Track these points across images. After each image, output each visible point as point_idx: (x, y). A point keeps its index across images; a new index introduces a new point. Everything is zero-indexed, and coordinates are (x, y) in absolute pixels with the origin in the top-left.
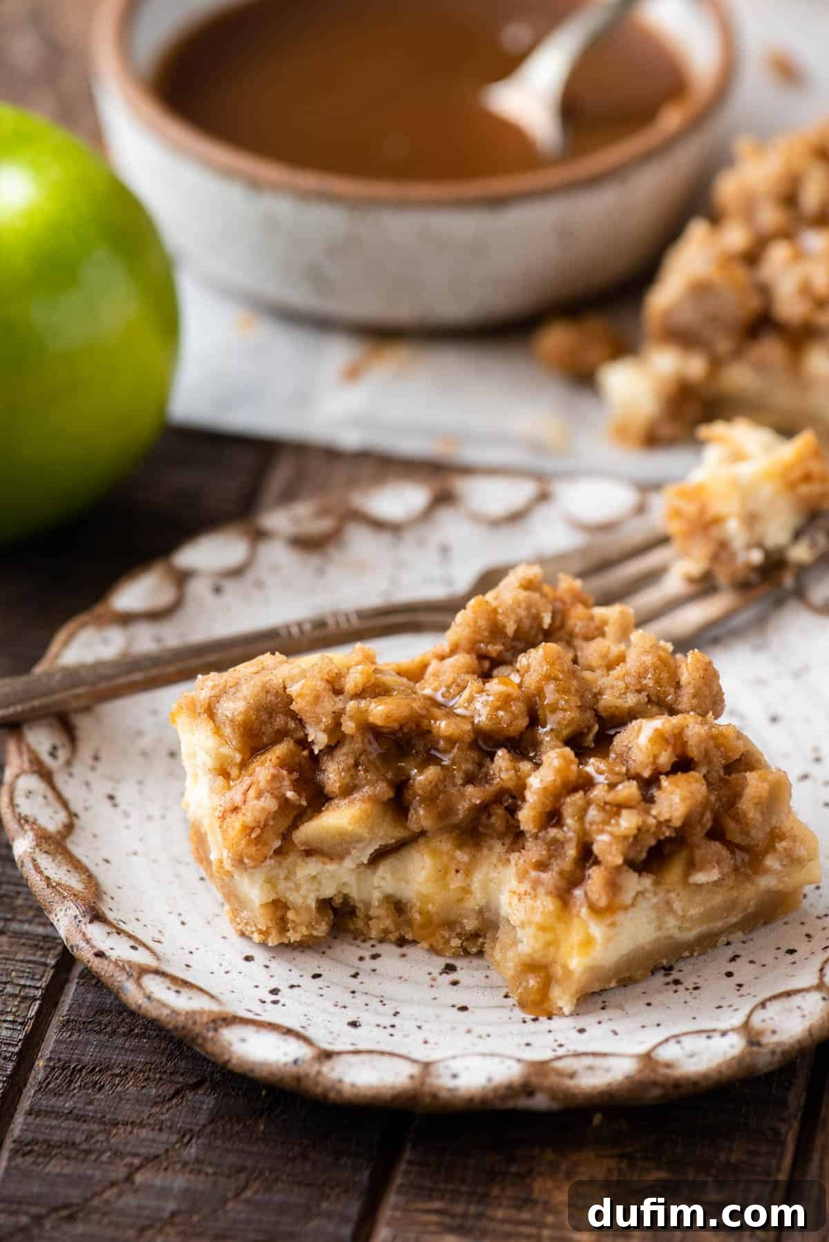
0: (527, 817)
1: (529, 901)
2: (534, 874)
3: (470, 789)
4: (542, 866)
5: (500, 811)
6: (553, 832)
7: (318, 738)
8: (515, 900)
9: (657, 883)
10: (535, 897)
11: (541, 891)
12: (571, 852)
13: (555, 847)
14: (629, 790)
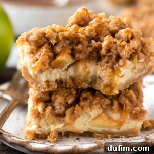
0: (103, 52)
1: (105, 71)
2: (106, 64)
3: (89, 48)
4: (107, 62)
5: (95, 53)
6: (109, 54)
7: (53, 41)
8: (101, 72)
9: (133, 62)
10: (106, 70)
11: (108, 68)
12: (115, 57)
13: (111, 57)
14: (124, 43)
